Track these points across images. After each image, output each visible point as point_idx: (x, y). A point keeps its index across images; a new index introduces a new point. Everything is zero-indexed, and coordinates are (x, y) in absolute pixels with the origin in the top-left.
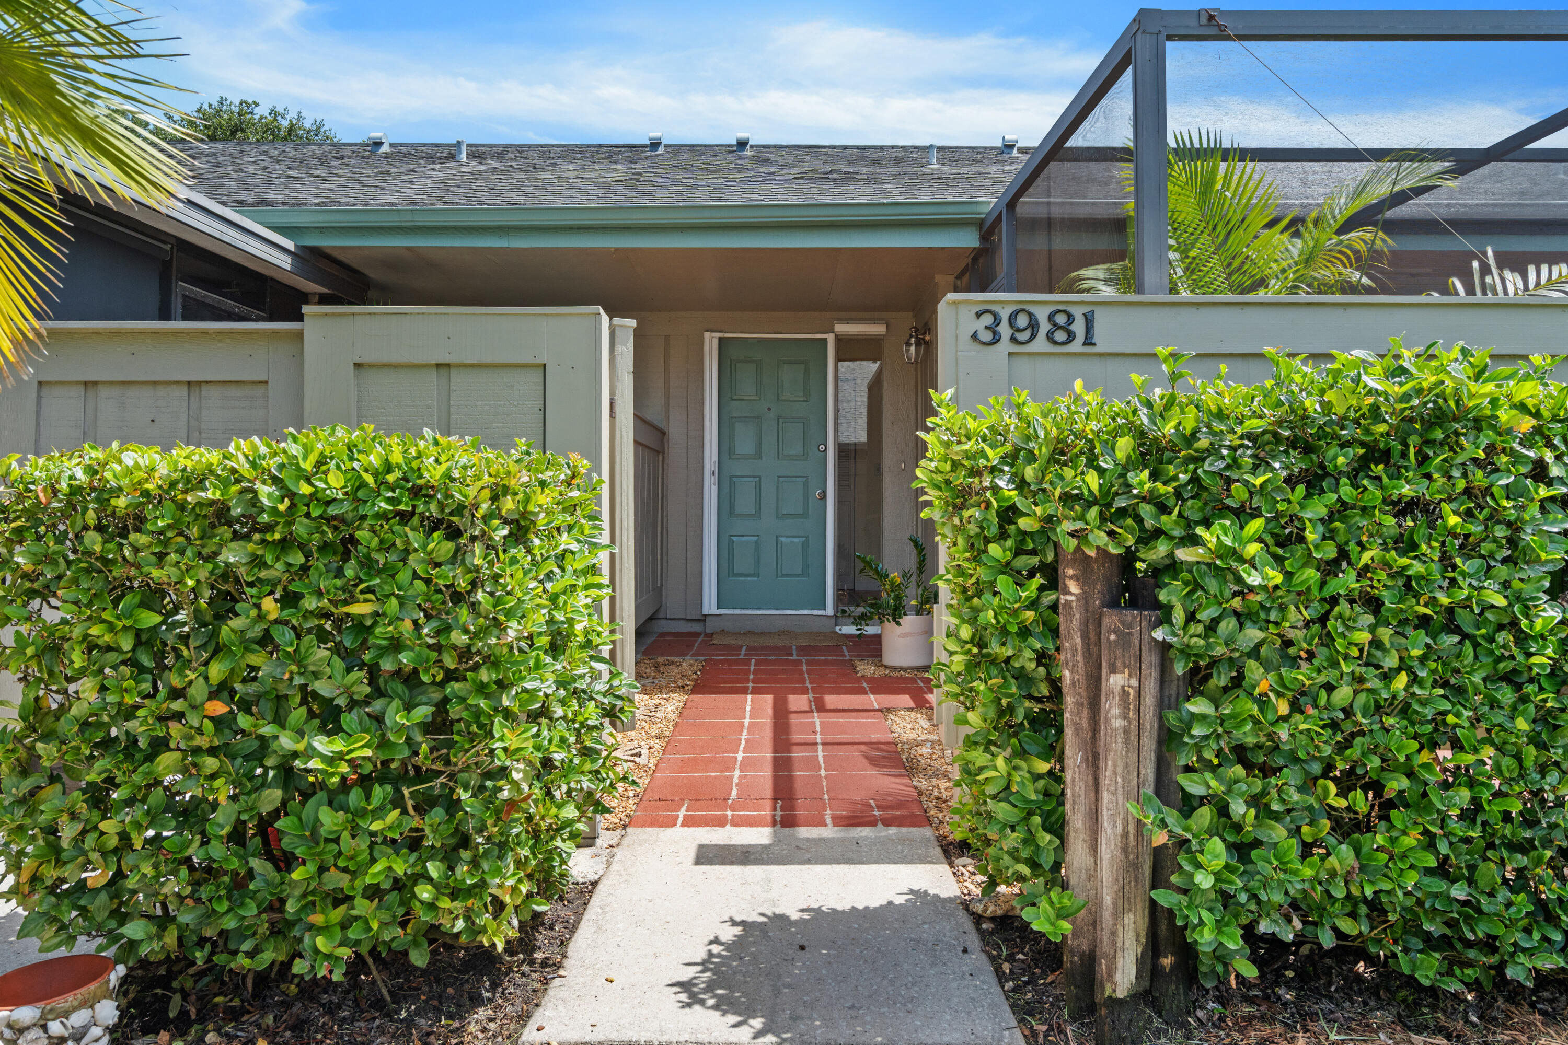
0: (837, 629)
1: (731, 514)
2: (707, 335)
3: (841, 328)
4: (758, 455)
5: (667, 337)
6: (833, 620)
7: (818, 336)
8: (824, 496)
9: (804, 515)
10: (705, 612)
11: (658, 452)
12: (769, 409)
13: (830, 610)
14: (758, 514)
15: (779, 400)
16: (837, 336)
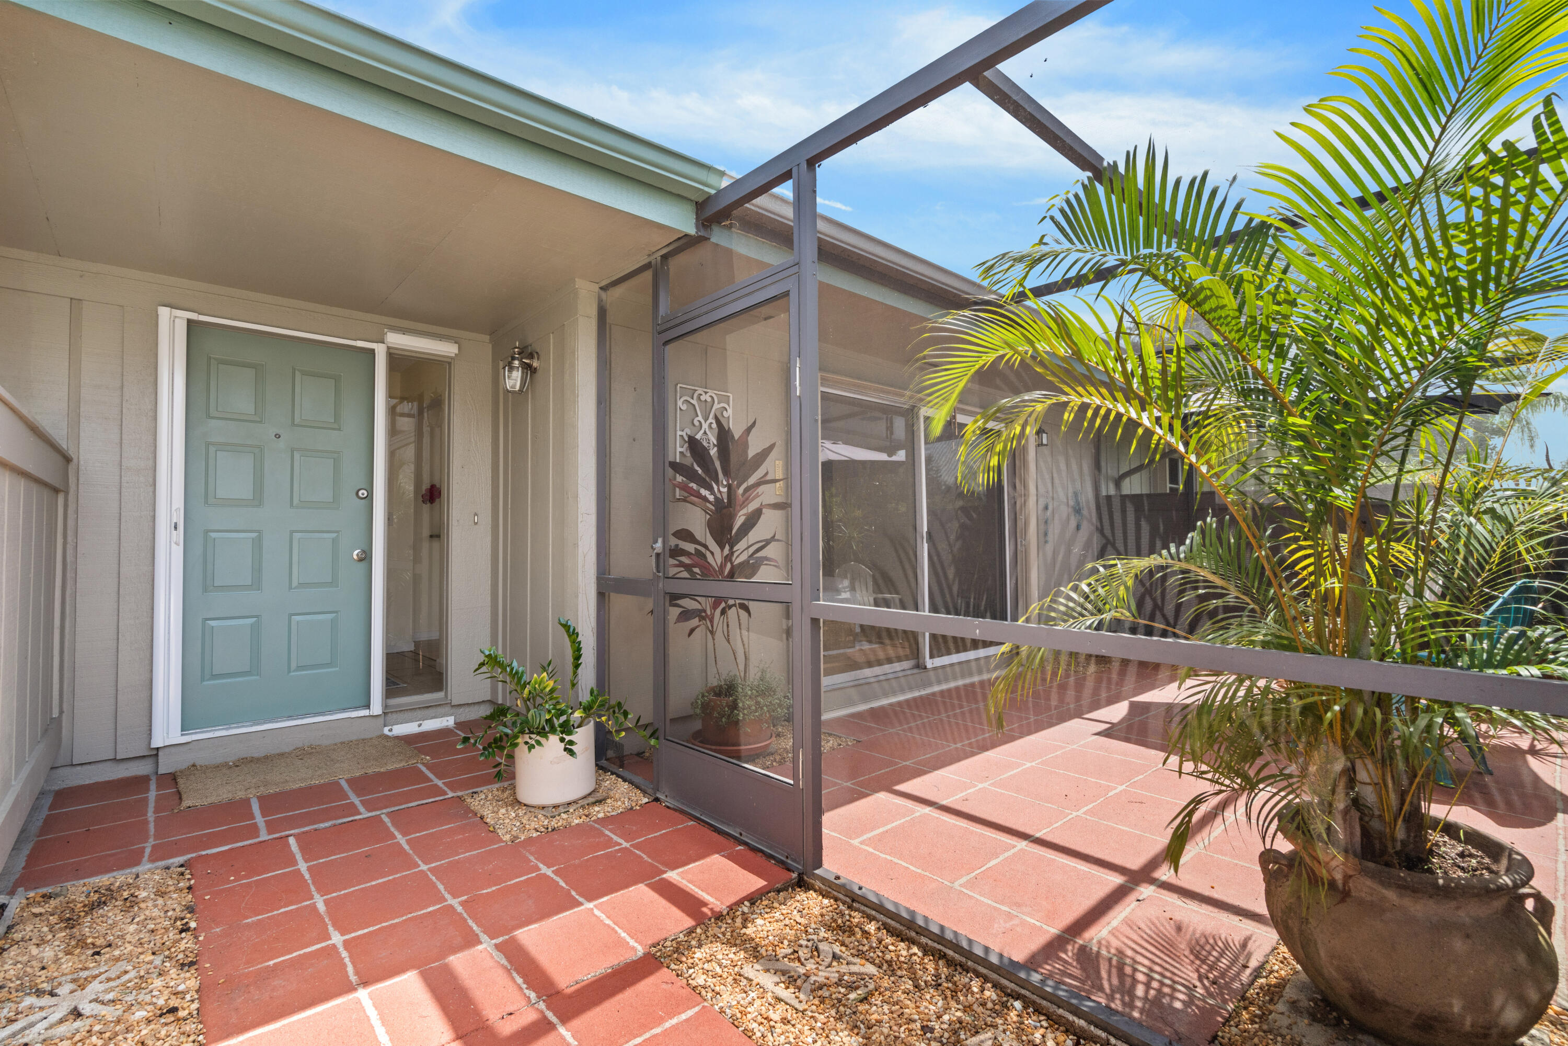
0: (386, 731)
1: (208, 585)
2: (164, 312)
3: (396, 340)
4: (258, 499)
5: (75, 302)
6: (381, 721)
7: (360, 344)
8: (366, 557)
9: (333, 583)
10: (157, 742)
11: (56, 491)
12: (278, 436)
13: (376, 707)
14: (256, 584)
15: (293, 424)
16: (389, 348)
